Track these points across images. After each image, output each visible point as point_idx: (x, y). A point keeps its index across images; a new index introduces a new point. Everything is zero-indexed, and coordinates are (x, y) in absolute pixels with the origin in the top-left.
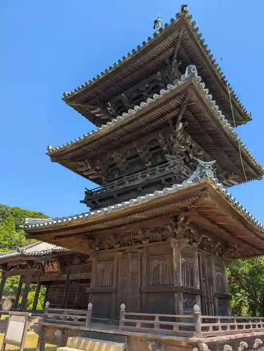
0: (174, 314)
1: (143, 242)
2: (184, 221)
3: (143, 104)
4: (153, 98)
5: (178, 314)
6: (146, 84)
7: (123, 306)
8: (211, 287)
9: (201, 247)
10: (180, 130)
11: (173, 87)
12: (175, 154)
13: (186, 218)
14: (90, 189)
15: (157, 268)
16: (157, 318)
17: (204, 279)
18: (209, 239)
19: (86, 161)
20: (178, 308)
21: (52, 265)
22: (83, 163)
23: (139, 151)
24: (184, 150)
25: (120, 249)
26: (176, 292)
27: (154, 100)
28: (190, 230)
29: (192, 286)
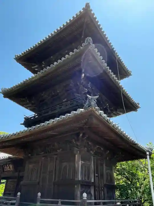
0: (74, 200)
1: (58, 151)
2: (83, 136)
3: (59, 61)
4: (65, 58)
5: (76, 200)
6: (65, 51)
7: (39, 194)
8: (102, 180)
9: (96, 154)
10: (83, 79)
11: (78, 51)
12: (81, 93)
13: (84, 134)
14: (27, 116)
15: (65, 167)
16: (60, 203)
17: (97, 175)
18: (102, 149)
19: (26, 98)
20: (77, 196)
21: (9, 166)
22: (24, 99)
23: (58, 91)
24: (86, 91)
25: (44, 155)
26: (76, 184)
27: (66, 59)
28: (88, 143)
29: (89, 179)
